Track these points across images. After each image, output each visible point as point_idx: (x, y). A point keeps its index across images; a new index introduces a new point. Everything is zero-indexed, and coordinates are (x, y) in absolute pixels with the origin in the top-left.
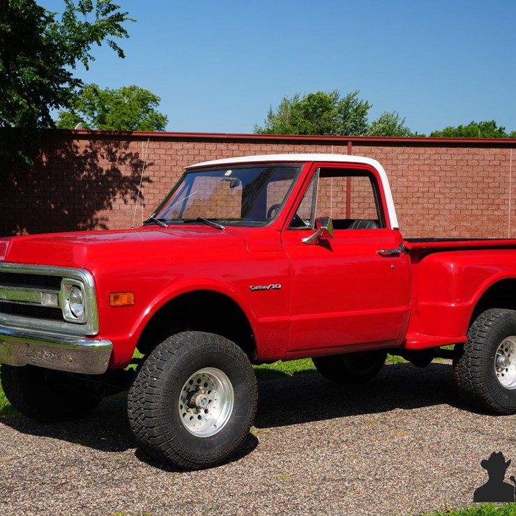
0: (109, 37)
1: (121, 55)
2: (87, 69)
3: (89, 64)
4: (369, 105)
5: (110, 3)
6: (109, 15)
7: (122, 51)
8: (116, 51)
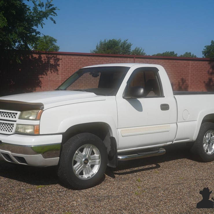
0: (50, 16)
1: (55, 22)
2: (42, 28)
3: (43, 26)
4: (132, 44)
5: (50, 4)
6: (50, 8)
7: (55, 21)
8: (53, 21)
